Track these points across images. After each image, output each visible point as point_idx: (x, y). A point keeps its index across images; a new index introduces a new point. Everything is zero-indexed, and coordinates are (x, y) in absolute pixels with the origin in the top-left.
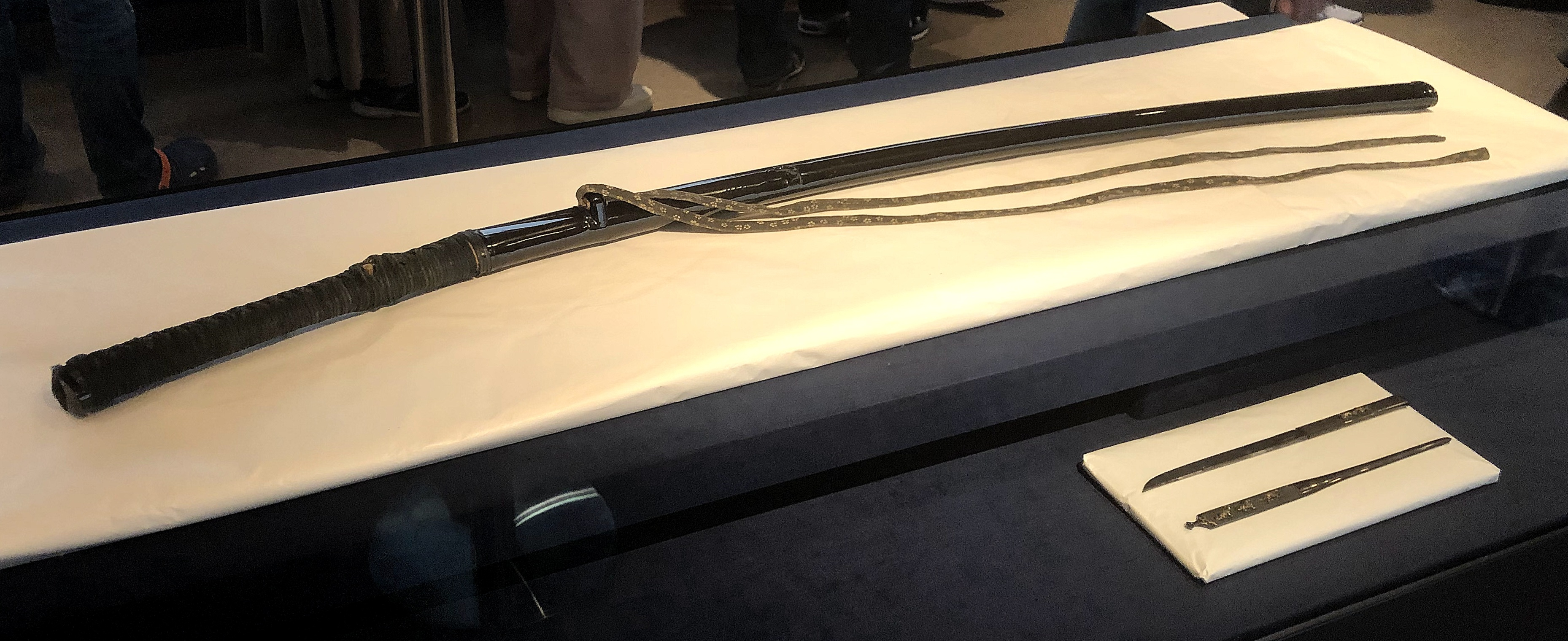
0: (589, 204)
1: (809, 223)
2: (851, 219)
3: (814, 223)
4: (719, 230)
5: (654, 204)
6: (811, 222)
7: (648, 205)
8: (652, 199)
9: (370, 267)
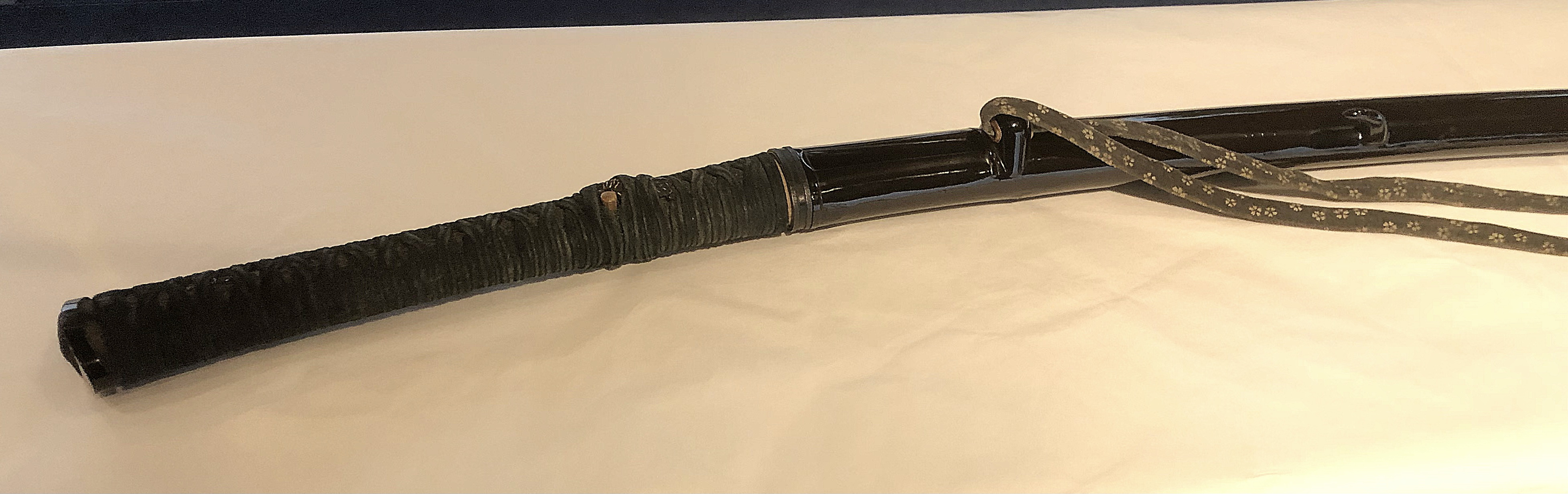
0: (999, 133)
1: (1386, 224)
2: (1466, 229)
3: (1395, 227)
4: (1220, 211)
5: (1115, 148)
6: (1391, 224)
7: (1103, 149)
8: (1114, 138)
9: (611, 198)
